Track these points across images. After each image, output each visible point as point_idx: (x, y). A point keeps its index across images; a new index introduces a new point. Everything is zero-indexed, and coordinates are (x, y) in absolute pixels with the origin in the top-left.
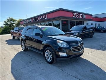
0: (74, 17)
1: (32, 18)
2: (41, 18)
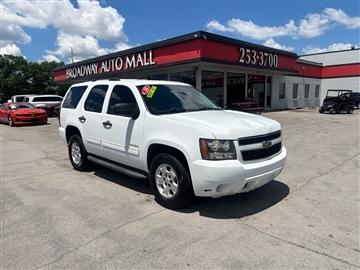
0: (242, 61)
2: (130, 62)
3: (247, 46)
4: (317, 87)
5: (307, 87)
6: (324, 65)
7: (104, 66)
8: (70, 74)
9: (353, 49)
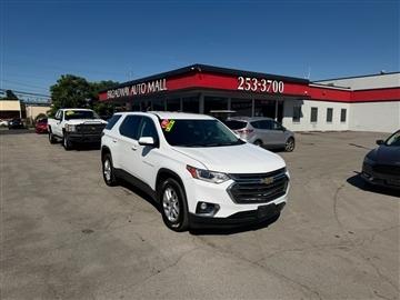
0: (241, 88)
1: (130, 85)
2: (151, 87)
3: (246, 75)
4: (344, 111)
5: (330, 111)
6: (352, 89)
7: (133, 89)
8: (110, 95)
9: (382, 74)
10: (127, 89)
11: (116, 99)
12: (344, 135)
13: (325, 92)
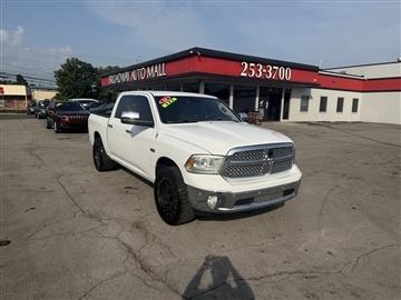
0: (243, 74)
1: (130, 69)
2: (151, 72)
3: (250, 60)
4: (355, 102)
6: (365, 78)
7: (133, 74)
9: (399, 61)
10: (127, 74)
11: (117, 84)
12: (353, 127)
13: (336, 80)
